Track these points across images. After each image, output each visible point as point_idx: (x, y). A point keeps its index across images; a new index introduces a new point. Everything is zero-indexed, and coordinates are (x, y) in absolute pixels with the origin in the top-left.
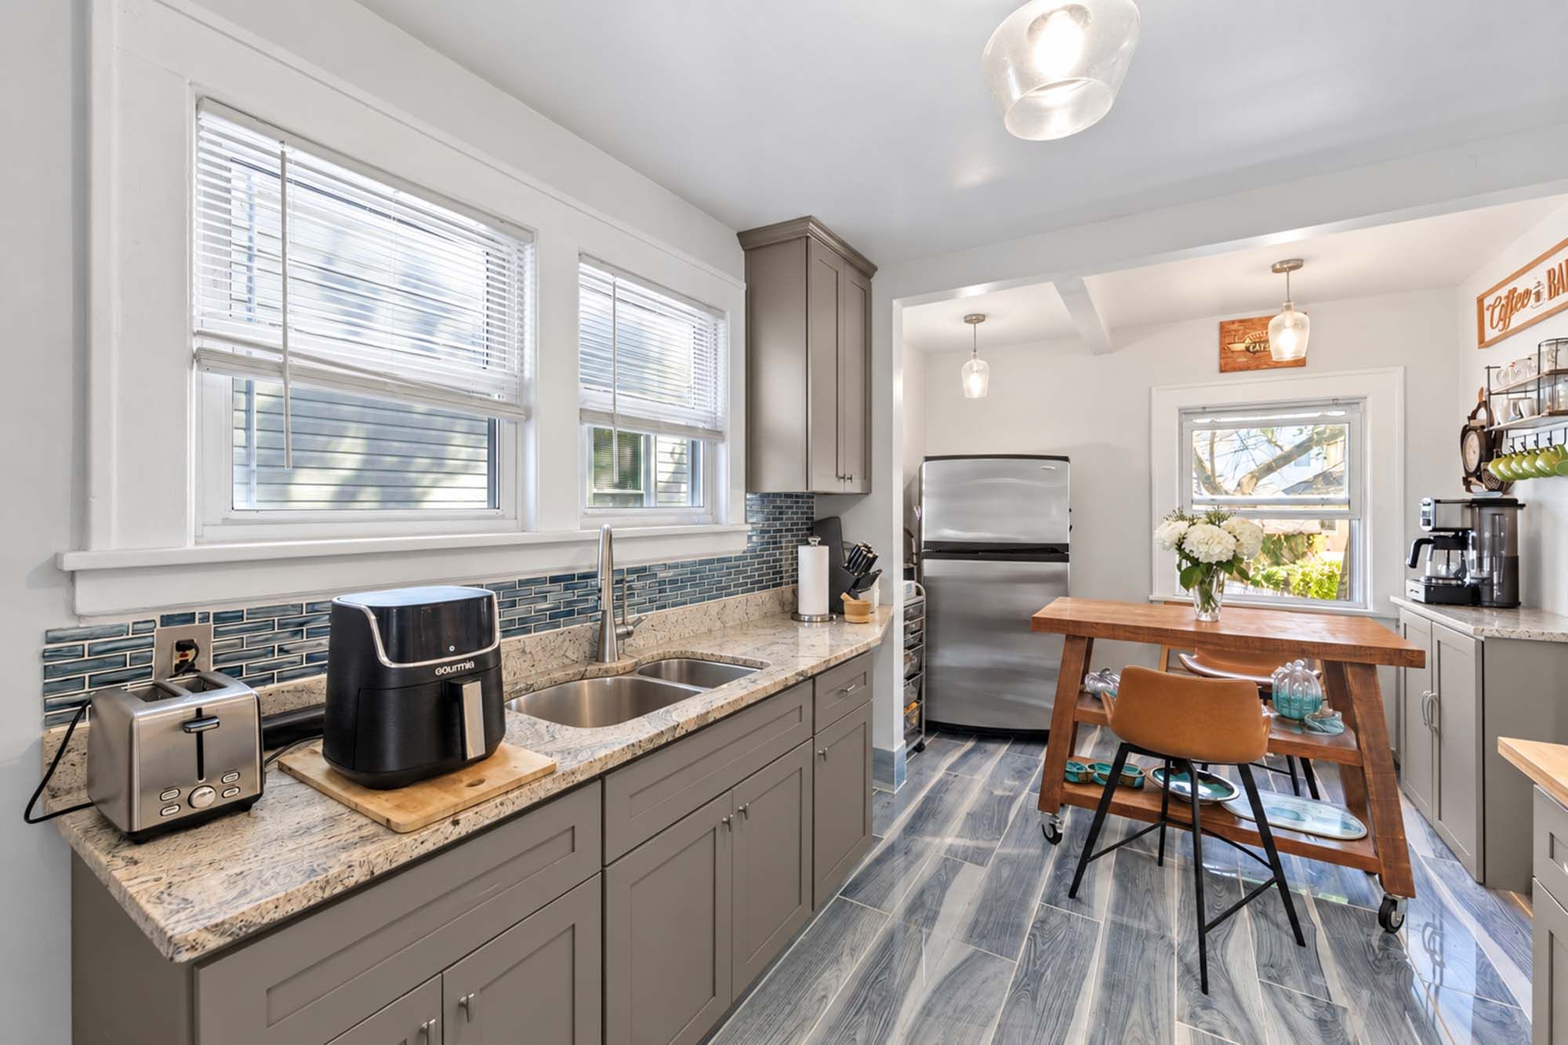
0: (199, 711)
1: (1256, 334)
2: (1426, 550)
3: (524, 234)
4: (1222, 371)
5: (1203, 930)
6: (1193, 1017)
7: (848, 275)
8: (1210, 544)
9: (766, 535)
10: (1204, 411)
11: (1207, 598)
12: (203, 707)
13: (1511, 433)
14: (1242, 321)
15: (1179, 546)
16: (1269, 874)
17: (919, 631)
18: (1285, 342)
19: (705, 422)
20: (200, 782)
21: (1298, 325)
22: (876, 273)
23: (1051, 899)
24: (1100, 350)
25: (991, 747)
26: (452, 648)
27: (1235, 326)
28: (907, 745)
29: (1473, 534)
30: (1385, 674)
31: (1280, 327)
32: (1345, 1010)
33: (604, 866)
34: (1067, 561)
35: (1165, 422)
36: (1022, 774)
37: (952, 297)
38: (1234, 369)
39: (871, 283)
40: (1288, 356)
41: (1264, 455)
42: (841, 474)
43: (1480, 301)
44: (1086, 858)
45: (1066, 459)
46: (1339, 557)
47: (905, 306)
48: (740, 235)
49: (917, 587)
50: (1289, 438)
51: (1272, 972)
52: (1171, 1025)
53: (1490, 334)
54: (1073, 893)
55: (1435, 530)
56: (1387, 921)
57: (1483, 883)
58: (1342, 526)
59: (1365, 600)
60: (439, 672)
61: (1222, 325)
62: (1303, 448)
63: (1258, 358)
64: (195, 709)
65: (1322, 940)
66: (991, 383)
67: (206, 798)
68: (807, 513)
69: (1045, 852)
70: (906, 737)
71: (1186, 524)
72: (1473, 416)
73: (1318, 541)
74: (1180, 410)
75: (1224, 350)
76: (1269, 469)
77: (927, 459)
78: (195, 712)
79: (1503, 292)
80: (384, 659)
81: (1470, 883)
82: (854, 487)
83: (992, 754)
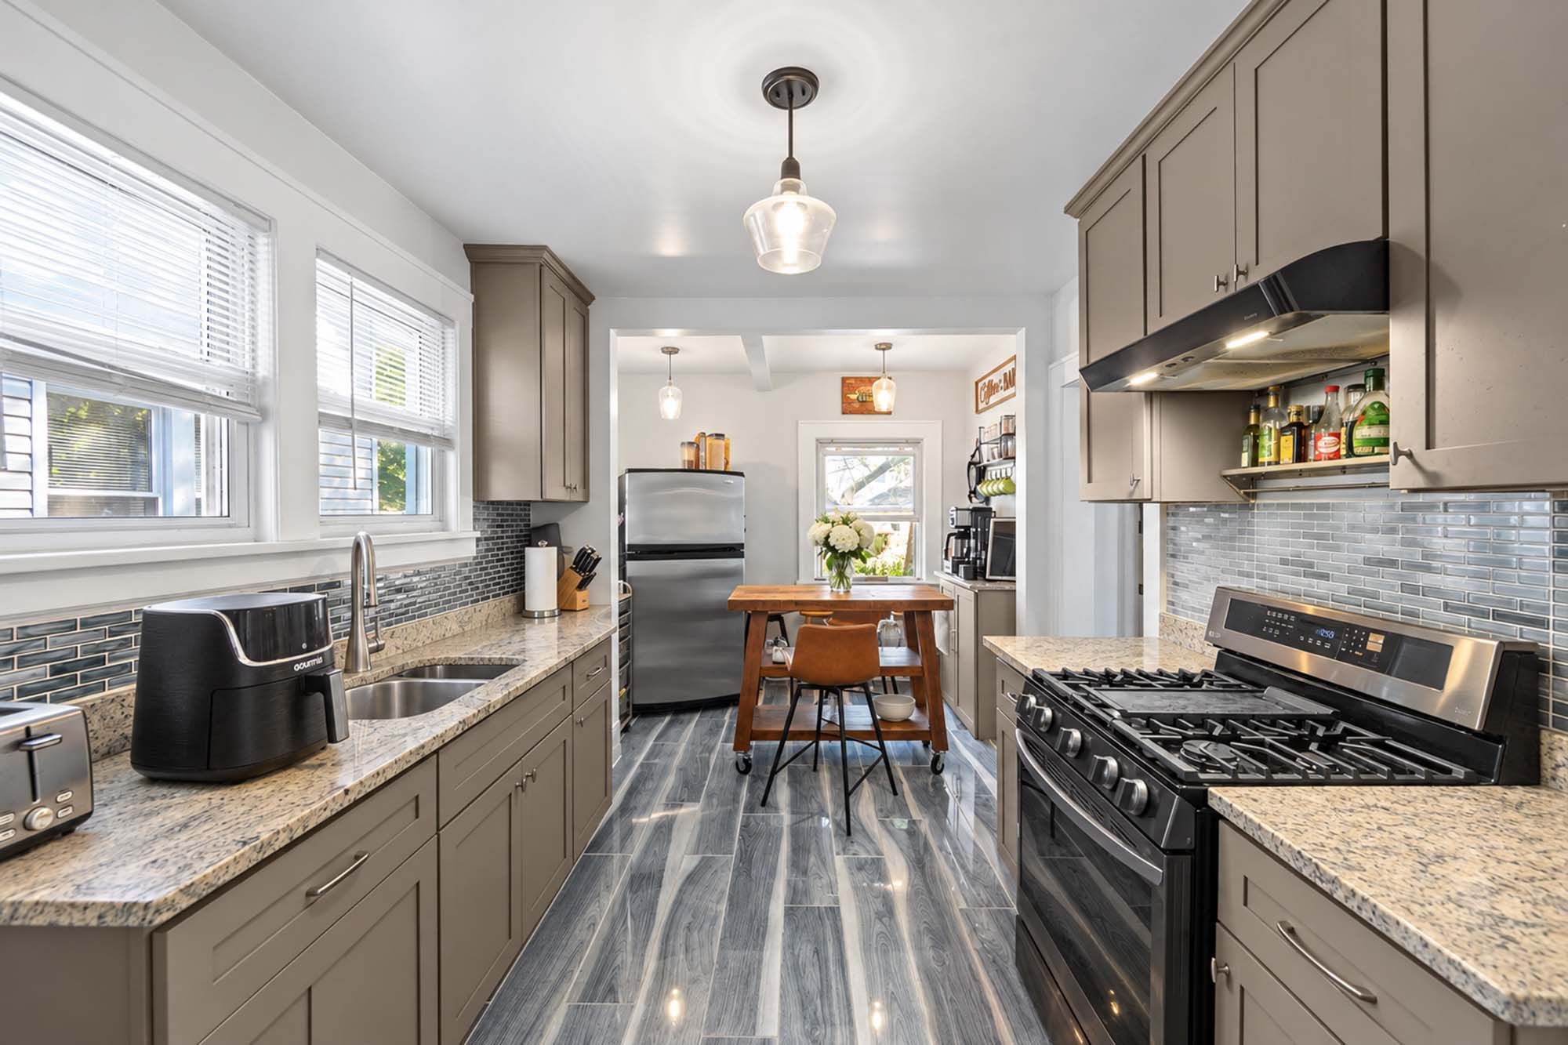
0: (28, 730)
1: (863, 389)
2: (953, 538)
3: (261, 222)
4: (843, 413)
5: (847, 794)
6: (845, 850)
7: (572, 302)
8: (844, 538)
9: (490, 542)
10: (832, 442)
11: (841, 576)
12: (32, 725)
13: (989, 469)
14: (856, 378)
15: (826, 543)
16: (880, 753)
17: (626, 624)
18: (883, 398)
19: (432, 429)
20: (34, 803)
21: (889, 388)
22: (594, 302)
23: (750, 808)
24: (763, 389)
25: (685, 717)
26: (304, 646)
27: (853, 381)
28: (622, 723)
29: (973, 530)
30: (938, 615)
31: (880, 387)
32: (920, 821)
33: (438, 829)
34: (743, 557)
35: (807, 448)
36: (713, 732)
37: (652, 335)
38: (851, 413)
39: (588, 310)
40: (884, 409)
41: (860, 473)
42: (568, 484)
43: (977, 383)
44: (774, 772)
45: (741, 474)
46: (903, 551)
47: (618, 335)
48: (466, 247)
49: (624, 585)
50: (876, 462)
51: (884, 815)
52: (833, 859)
53: (981, 406)
54: (764, 803)
55: (957, 527)
56: (936, 769)
57: (977, 739)
58: (905, 526)
59: (921, 571)
60: (297, 667)
61: (844, 380)
62: (882, 470)
63: (865, 407)
64: (23, 728)
65: (906, 787)
66: (684, 408)
67: (42, 819)
68: (525, 520)
69: (739, 782)
70: (621, 717)
71: (830, 525)
72: (973, 456)
73: (890, 539)
74: (817, 440)
75: (845, 400)
76: (861, 485)
77: (630, 471)
78: (24, 732)
79: (986, 381)
80: (243, 659)
81: (973, 740)
82: (578, 496)
83: (689, 722)
